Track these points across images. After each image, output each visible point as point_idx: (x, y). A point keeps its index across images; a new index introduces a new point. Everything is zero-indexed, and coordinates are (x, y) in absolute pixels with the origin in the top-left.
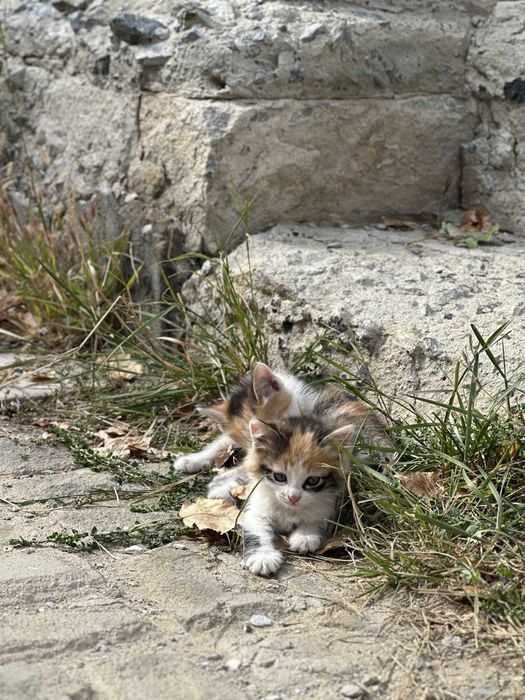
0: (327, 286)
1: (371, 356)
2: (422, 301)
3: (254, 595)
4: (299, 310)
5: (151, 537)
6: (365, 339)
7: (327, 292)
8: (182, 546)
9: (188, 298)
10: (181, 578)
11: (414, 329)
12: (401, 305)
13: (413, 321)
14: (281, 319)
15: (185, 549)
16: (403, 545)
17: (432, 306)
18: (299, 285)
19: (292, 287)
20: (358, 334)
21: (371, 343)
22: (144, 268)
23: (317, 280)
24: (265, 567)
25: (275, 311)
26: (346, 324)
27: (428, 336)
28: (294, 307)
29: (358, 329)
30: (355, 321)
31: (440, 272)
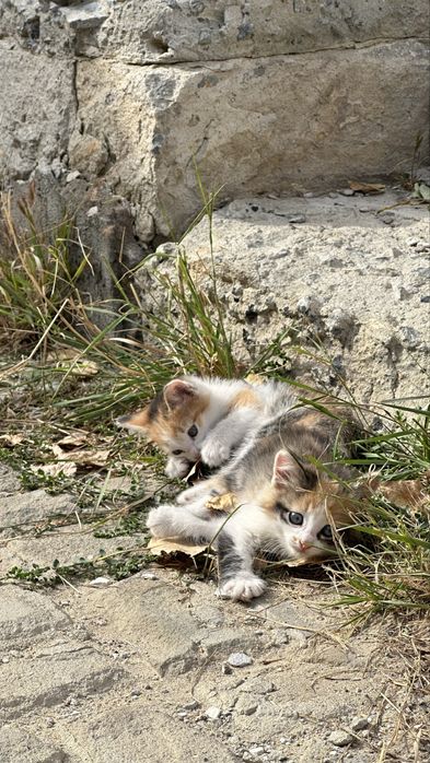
0: (292, 271)
1: (343, 348)
2: (395, 282)
3: (230, 631)
4: (263, 299)
5: (118, 567)
6: (336, 331)
7: (293, 278)
8: (151, 576)
9: (142, 287)
10: (152, 615)
11: (388, 317)
12: (373, 288)
13: (386, 307)
14: (244, 308)
15: (154, 579)
16: (389, 566)
17: (407, 289)
18: (261, 270)
19: (254, 274)
20: (328, 324)
21: (343, 334)
22: (92, 254)
23: (280, 264)
25: (237, 300)
26: (314, 314)
27: (404, 324)
28: (258, 295)
29: (328, 320)
30: (323, 311)
31: (415, 245)
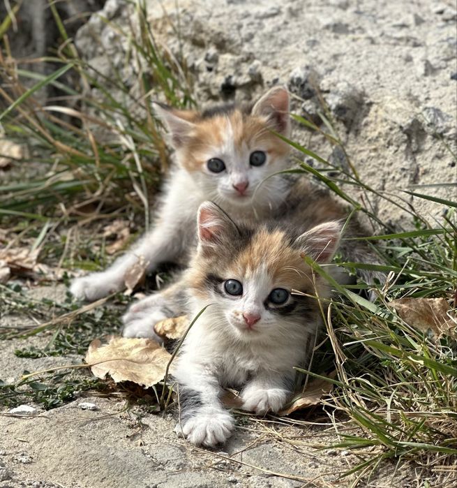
0: (284, 35)
1: (348, 133)
2: (418, 54)
3: (196, 475)
4: (246, 68)
5: (47, 393)
6: (340, 109)
7: (284, 43)
8: (92, 405)
9: (84, 51)
10: (93, 452)
11: (409, 95)
12: (388, 60)
13: (406, 83)
14: (220, 80)
15: (95, 409)
16: (405, 403)
17: (433, 62)
18: (245, 32)
19: (235, 36)
20: (330, 102)
21: (348, 115)
22: (22, 9)
23: (269, 25)
24: (210, 436)
25: (210, 69)
26: (311, 88)
27: (429, 104)
28: (238, 64)
29: (330, 96)
30: (325, 83)
31: (441, 12)
